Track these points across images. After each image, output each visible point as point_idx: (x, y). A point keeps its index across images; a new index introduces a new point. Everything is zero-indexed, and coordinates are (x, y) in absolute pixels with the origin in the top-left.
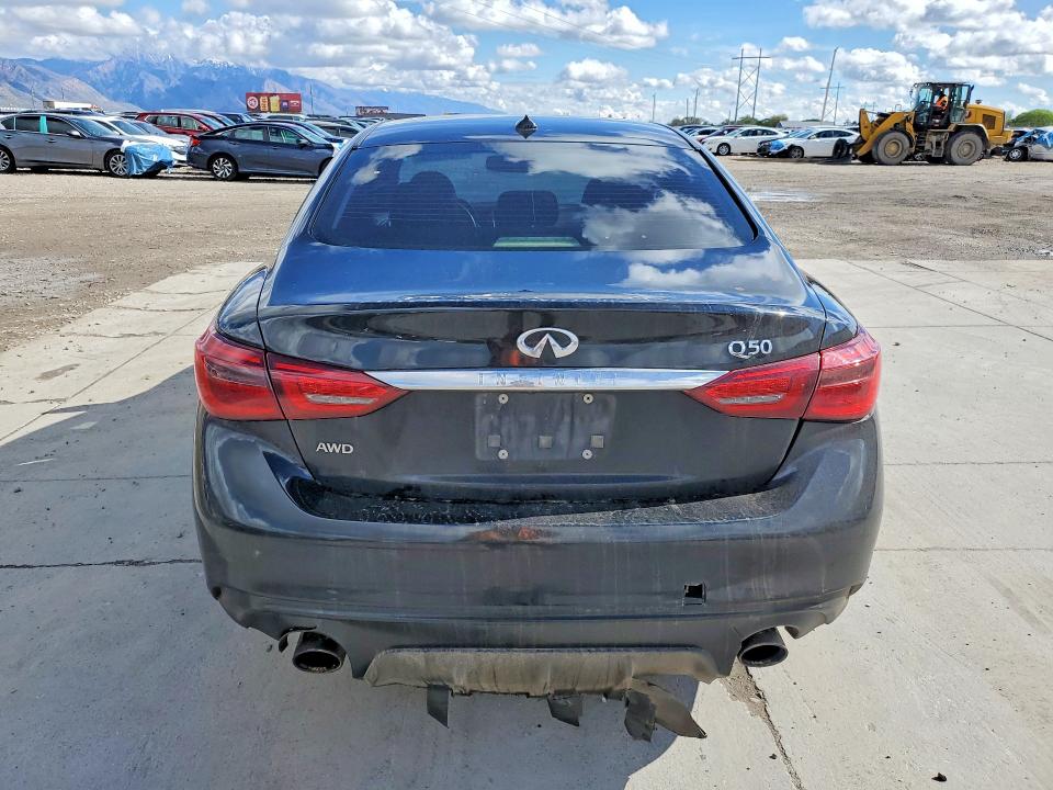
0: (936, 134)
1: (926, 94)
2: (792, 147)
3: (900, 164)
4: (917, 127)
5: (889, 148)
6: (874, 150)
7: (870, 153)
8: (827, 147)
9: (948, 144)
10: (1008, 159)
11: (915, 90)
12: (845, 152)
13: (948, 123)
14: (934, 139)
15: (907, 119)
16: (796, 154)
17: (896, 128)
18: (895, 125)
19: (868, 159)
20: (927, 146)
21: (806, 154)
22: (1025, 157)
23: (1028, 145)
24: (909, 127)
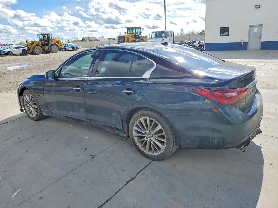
0: (47, 46)
1: (41, 36)
2: (8, 52)
3: (41, 54)
4: (42, 45)
5: (37, 50)
6: (33, 51)
7: (32, 52)
8: (20, 51)
9: (51, 48)
10: (62, 51)
11: (38, 36)
12: (26, 52)
13: (49, 43)
14: (47, 47)
15: (39, 43)
16: (10, 54)
17: (37, 45)
18: (37, 44)
19: (32, 53)
20: (46, 49)
21: (13, 53)
22: (66, 50)
23: (65, 47)
24: (40, 44)
